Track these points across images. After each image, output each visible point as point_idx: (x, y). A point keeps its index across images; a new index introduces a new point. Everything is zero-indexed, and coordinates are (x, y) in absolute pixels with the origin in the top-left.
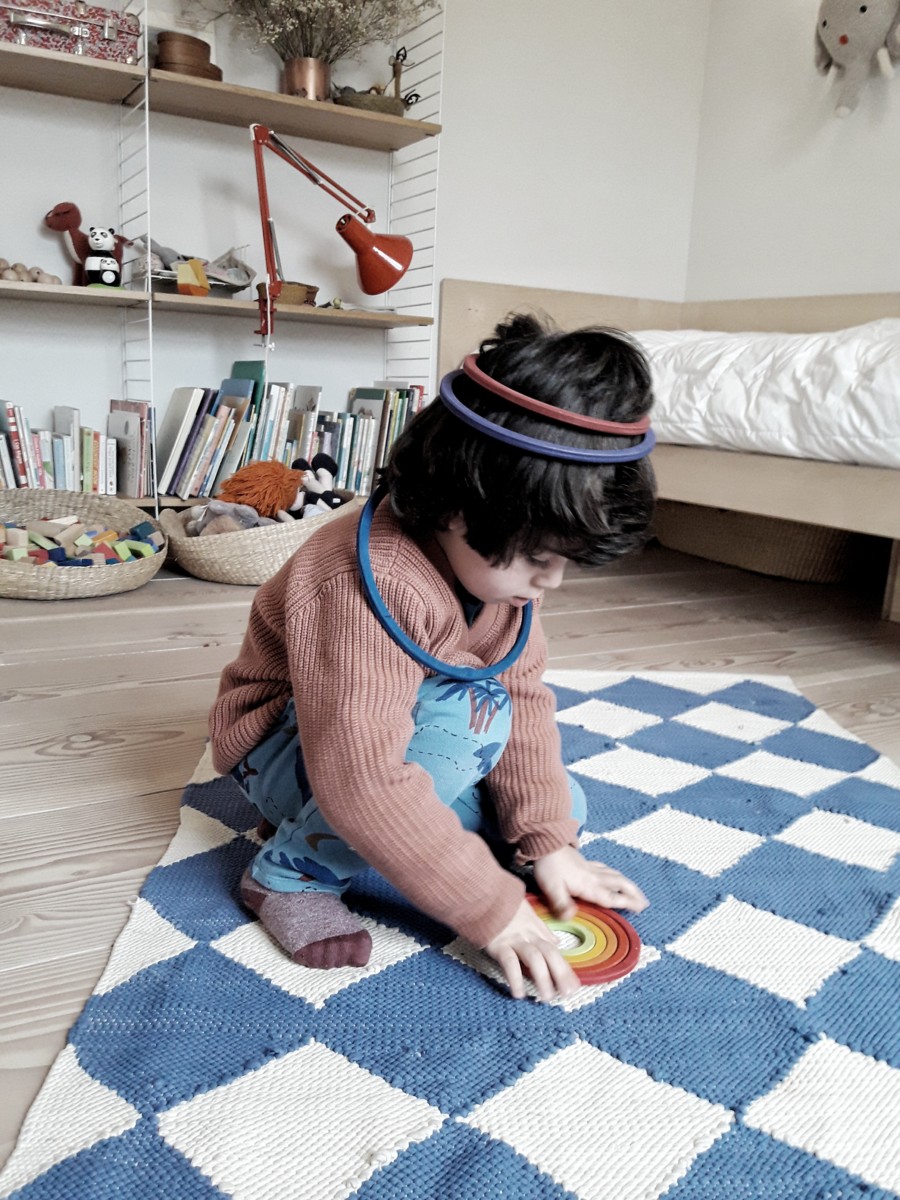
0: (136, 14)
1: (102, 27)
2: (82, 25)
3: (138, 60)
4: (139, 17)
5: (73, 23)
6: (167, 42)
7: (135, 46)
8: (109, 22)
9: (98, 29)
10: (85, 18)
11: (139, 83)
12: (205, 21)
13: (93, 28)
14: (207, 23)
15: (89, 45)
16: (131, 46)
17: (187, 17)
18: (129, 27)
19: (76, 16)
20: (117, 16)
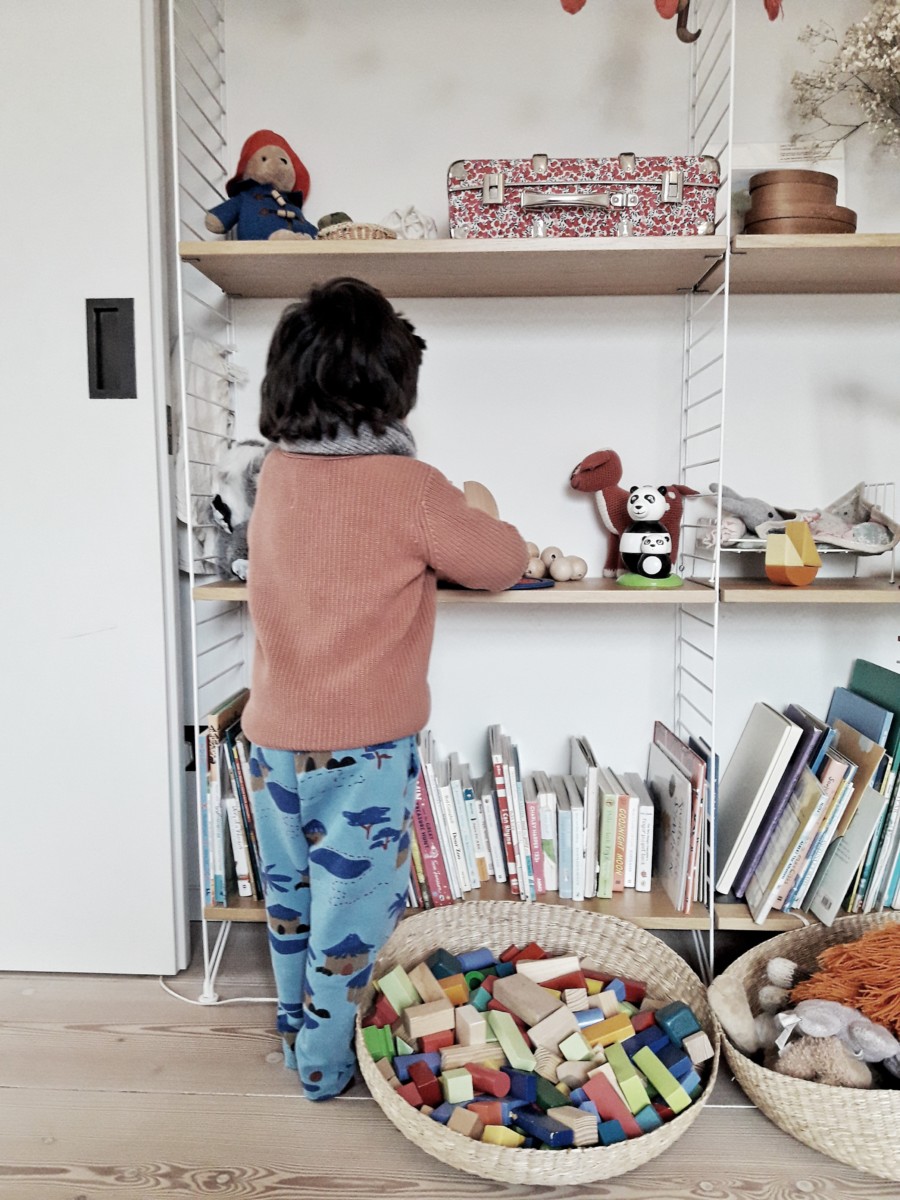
0: (715, 156)
1: (660, 186)
2: (628, 189)
3: (716, 226)
4: (720, 160)
5: (615, 189)
6: (766, 188)
7: (712, 203)
8: (671, 176)
9: (653, 190)
10: (633, 178)
11: (715, 260)
12: (829, 143)
13: (645, 190)
14: (833, 145)
15: (636, 218)
16: (703, 207)
17: (799, 144)
18: (703, 177)
19: (619, 178)
20: (684, 164)
